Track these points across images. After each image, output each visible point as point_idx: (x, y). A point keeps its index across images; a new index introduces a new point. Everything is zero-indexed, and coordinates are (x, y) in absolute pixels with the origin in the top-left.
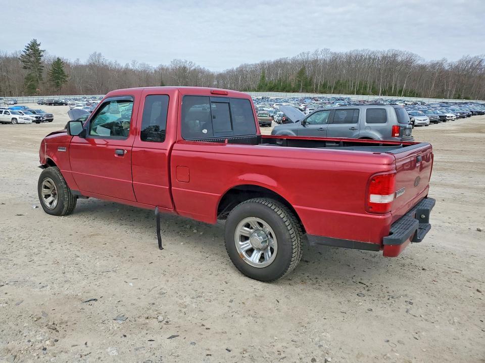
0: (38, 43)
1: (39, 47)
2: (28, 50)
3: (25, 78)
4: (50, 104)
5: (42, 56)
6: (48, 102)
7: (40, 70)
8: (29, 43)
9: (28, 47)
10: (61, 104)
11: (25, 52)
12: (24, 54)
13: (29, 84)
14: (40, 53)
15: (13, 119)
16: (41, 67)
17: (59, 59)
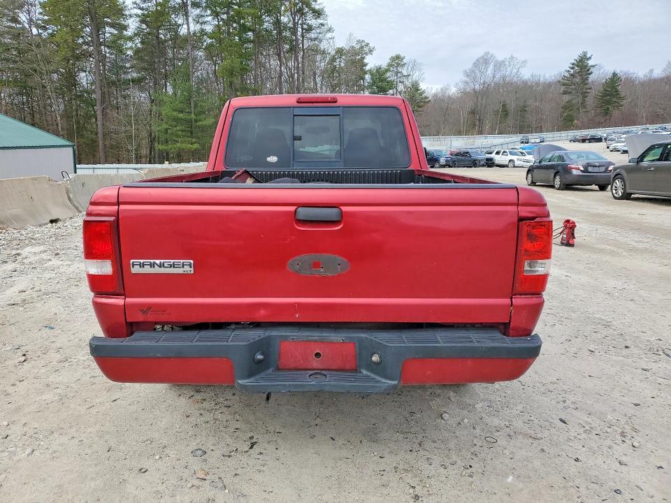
0: (588, 56)
1: (589, 62)
2: (573, 68)
3: (562, 107)
4: (584, 141)
5: (591, 73)
6: (581, 138)
7: (585, 95)
8: (576, 58)
9: (573, 64)
10: (599, 140)
11: (569, 71)
12: (567, 75)
13: (565, 115)
14: (588, 70)
15: (510, 161)
16: (587, 89)
17: (615, 75)
